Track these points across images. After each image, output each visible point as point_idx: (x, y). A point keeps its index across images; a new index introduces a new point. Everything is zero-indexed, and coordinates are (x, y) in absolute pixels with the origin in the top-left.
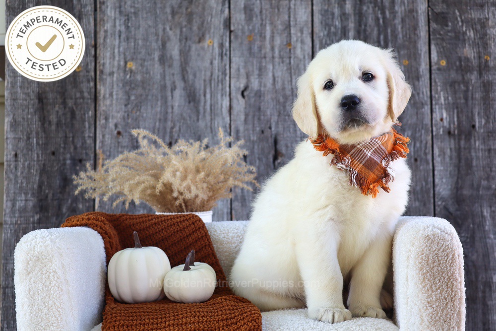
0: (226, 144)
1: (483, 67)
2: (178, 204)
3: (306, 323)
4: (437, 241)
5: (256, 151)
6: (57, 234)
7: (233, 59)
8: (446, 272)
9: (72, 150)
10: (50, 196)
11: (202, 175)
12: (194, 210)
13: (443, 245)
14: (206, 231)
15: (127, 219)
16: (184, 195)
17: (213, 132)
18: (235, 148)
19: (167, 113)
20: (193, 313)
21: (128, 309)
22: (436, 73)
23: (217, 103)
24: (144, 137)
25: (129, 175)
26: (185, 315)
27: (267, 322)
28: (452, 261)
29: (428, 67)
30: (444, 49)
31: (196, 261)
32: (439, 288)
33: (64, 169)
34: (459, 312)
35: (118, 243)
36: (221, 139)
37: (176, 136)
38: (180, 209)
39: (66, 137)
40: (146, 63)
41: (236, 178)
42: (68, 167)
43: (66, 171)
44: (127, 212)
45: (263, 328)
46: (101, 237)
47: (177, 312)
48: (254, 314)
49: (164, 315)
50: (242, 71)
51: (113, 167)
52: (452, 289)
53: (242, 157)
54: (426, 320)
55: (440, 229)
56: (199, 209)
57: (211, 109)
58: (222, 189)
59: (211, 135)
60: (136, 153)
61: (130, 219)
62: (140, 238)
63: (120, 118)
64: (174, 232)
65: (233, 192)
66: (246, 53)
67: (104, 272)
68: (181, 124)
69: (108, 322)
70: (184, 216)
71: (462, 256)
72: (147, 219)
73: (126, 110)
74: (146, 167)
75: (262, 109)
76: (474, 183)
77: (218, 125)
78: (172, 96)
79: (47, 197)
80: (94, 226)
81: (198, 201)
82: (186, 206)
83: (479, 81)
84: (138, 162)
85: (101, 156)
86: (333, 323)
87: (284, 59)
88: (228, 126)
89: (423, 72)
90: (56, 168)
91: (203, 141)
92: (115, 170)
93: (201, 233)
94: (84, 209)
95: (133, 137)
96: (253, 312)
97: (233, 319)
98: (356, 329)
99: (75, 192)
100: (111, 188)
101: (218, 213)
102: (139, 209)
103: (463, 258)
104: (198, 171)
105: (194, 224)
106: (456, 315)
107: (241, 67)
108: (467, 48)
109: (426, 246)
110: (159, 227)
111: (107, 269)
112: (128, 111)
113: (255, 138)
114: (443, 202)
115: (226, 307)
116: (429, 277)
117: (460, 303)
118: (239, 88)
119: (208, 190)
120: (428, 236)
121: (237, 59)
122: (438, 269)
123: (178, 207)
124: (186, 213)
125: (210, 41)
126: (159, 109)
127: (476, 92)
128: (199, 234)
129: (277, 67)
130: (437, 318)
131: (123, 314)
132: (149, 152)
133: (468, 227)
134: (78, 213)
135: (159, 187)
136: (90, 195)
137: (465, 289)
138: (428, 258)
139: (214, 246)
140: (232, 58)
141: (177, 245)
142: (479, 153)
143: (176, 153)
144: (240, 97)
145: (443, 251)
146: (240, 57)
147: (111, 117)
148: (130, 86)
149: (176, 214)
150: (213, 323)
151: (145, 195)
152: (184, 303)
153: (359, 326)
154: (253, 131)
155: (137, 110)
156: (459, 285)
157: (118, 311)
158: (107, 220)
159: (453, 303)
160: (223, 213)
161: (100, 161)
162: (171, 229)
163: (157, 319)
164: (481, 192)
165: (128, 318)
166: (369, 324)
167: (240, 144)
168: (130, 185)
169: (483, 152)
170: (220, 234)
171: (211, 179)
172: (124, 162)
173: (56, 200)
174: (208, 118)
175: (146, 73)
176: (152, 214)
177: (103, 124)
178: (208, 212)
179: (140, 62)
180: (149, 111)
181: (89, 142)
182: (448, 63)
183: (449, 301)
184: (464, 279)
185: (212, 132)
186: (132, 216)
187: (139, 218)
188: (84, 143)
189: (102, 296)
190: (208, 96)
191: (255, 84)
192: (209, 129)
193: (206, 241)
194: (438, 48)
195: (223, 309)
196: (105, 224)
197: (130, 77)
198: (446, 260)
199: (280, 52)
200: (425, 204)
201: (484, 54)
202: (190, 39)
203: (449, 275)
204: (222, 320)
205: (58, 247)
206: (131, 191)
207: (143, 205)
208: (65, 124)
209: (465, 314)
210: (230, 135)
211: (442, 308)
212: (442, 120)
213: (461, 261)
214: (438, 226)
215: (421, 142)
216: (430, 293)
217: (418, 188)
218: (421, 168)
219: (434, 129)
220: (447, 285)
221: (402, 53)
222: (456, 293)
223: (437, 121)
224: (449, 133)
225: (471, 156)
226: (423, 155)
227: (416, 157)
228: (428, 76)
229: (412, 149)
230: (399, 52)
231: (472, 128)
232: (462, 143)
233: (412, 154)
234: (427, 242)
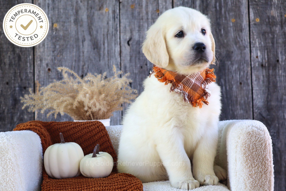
0: (118, 76)
1: (283, 22)
2: (88, 115)
3: (172, 190)
4: (255, 136)
5: (137, 80)
6: (11, 135)
8: (261, 155)
9: (19, 81)
10: (6, 111)
11: (103, 95)
12: (99, 118)
13: (258, 138)
14: (106, 132)
15: (55, 125)
16: (92, 109)
18: (124, 78)
19: (80, 56)
20: (99, 184)
21: (57, 182)
22: (253, 27)
23: (112, 49)
24: (66, 72)
25: (56, 96)
26: (94, 185)
27: (146, 189)
28: (265, 148)
29: (248, 23)
30: (258, 11)
31: (100, 151)
32: (257, 165)
33: (14, 94)
34: (270, 180)
35: (50, 140)
36: (115, 72)
37: (86, 71)
38: (89, 118)
39: (15, 73)
40: (66, 24)
41: (125, 97)
42: (17, 92)
43: (16, 94)
44: (56, 120)
46: (39, 137)
47: (88, 184)
48: (138, 184)
49: (80, 186)
50: (128, 28)
51: (46, 91)
52: (265, 166)
53: (129, 84)
54: (248, 186)
55: (257, 128)
56: (101, 117)
57: (108, 53)
58: (116, 104)
59: (108, 70)
60: (61, 82)
61: (57, 125)
62: (64, 137)
63: (50, 60)
64: (86, 133)
65: (123, 106)
66: (130, 16)
67: (41, 159)
68: (89, 63)
70: (92, 122)
71: (271, 145)
72: (68, 124)
73: (54, 55)
74: (67, 91)
75: (141, 53)
76: (279, 97)
77: (113, 63)
78: (83, 45)
79: (4, 111)
80: (34, 130)
81: (101, 113)
82: (93, 116)
83: (281, 32)
84: (62, 88)
85: (38, 85)
87: (155, 20)
88: (119, 64)
89: (244, 26)
90: (9, 93)
91: (103, 74)
92: (47, 94)
93: (103, 133)
94: (28, 118)
95: (59, 72)
96: (137, 183)
97: (124, 188)
99: (22, 107)
100: (45, 105)
101: (114, 120)
102: (63, 118)
104: (100, 93)
105: (98, 127)
106: (268, 182)
107: (127, 26)
108: (273, 10)
109: (248, 139)
110: (76, 129)
111: (43, 157)
113: (137, 72)
114: (258, 110)
115: (120, 180)
116: (250, 159)
117: (270, 175)
118: (126, 39)
119: (107, 105)
120: (249, 132)
121: (124, 20)
122: (255, 153)
123: (88, 117)
124: (93, 121)
125: (107, 9)
126: (74, 54)
127: (279, 39)
128: (102, 134)
129: (150, 25)
130: (256, 184)
131: (54, 186)
132: (69, 81)
133: (275, 126)
134: (24, 121)
135: (76, 104)
136: (32, 110)
137: (274, 165)
138: (249, 147)
139: (112, 141)
140: (121, 20)
141: (88, 141)
142: (282, 78)
143: (86, 82)
144: (126, 45)
145: (259, 142)
146: (126, 19)
147: (44, 59)
148: (56, 39)
149: (87, 121)
151: (67, 109)
152: (93, 178)
154: (136, 66)
155: (61, 55)
156: (270, 163)
157: (51, 184)
158: (43, 125)
159: (266, 175)
160: (117, 120)
161: (38, 88)
162: (84, 131)
163: (76, 188)
164: (283, 104)
165: (57, 188)
166: (212, 189)
167: (127, 76)
168: (57, 103)
169: (284, 77)
170: (115, 133)
171: (109, 98)
172: (53, 88)
173: (10, 113)
174: (106, 59)
175: (66, 31)
176: (71, 121)
177: (39, 64)
178: (107, 119)
179: (61, 23)
180: (68, 55)
181: (30, 75)
182: (261, 20)
183: (263, 174)
184: (272, 160)
185: (109, 68)
186: (59, 123)
187: (63, 124)
188: (27, 76)
189: (41, 174)
190: (106, 45)
191: (136, 36)
192: (107, 66)
193: (106, 138)
194: (254, 11)
195: (118, 181)
196: (41, 128)
197: (56, 33)
198: (261, 148)
199: (152, 15)
200: (247, 112)
201: (284, 13)
202: (94, 8)
203: (263, 157)
204: (118, 188)
205: (11, 144)
206: (58, 107)
207: (66, 116)
208: (14, 64)
209: (274, 182)
210: (121, 69)
211: (258, 178)
212: (257, 57)
213: (270, 148)
214: (255, 126)
215: (244, 72)
216: (251, 168)
217: (242, 102)
218: (244, 88)
219: (252, 63)
220: (262, 164)
221: (231, 14)
222: (268, 168)
223: (254, 58)
224: (262, 65)
225: (276, 80)
226: (245, 80)
227: (241, 81)
228: (248, 29)
229: (238, 76)
230: (229, 14)
231: (277, 62)
232: (271, 72)
233: (238, 79)
234: (249, 136)
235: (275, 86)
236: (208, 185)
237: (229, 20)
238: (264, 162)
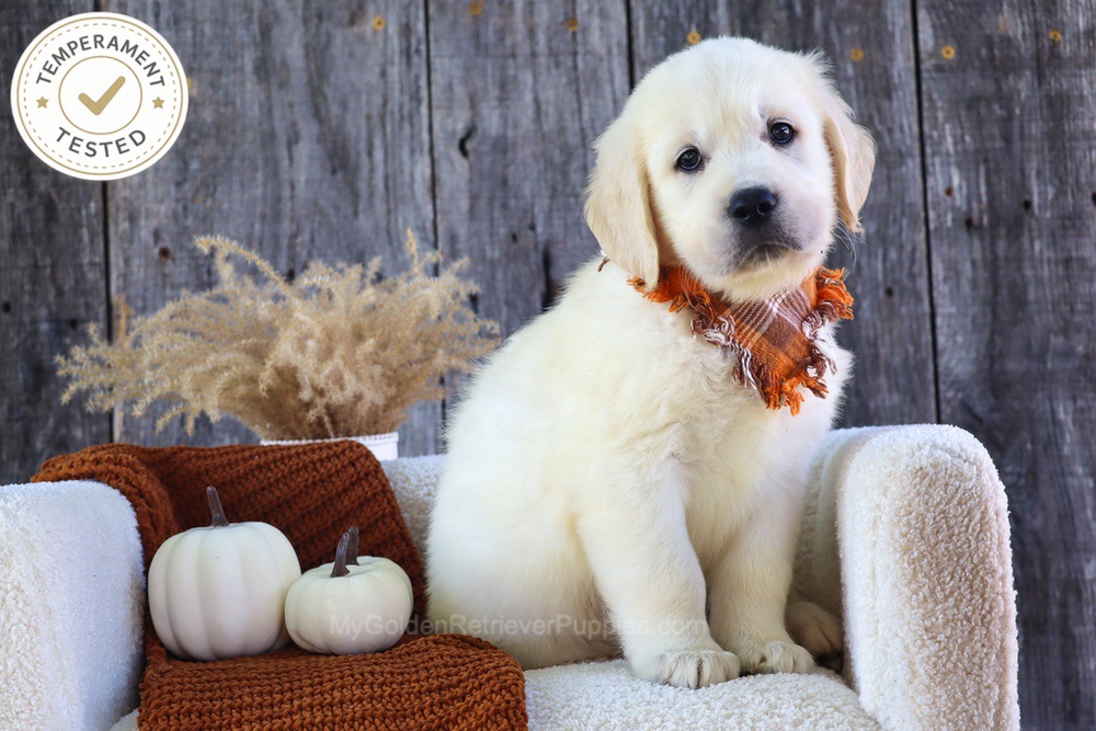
0: (426, 270)
1: (1046, 58)
2: (313, 419)
3: (633, 690)
4: (942, 481)
5: (500, 285)
6: (18, 498)
7: (436, 63)
8: (968, 554)
9: (51, 297)
10: (3, 412)
11: (369, 344)
12: (354, 431)
13: (957, 490)
14: (384, 482)
15: (190, 459)
16: (328, 396)
17: (393, 241)
18: (448, 279)
19: (279, 199)
20: (357, 676)
21: (199, 673)
22: (933, 79)
23: (402, 171)
24: (228, 259)
25: (192, 352)
26: (340, 682)
27: (537, 693)
28: (982, 526)
29: (913, 64)
30: (948, 19)
31: (359, 555)
32: (952, 593)
33: (33, 346)
34: (1002, 651)
35: (171, 517)
36: (413, 257)
37: (303, 254)
38: (319, 430)
39: (36, 266)
40: (224, 80)
41: (452, 351)
42: (43, 339)
43: (38, 349)
45: (528, 708)
46: (128, 503)
47: (318, 677)
48: (507, 672)
49: (288, 685)
50: (459, 90)
51: (152, 333)
52: (982, 596)
53: (466, 299)
54: (921, 671)
55: (950, 451)
56: (364, 428)
57: (387, 188)
58: (420, 378)
59: (388, 249)
60: (209, 299)
61: (198, 457)
62: (223, 502)
63: (166, 217)
64: (307, 487)
65: (446, 385)
66: (466, 45)
67: (139, 587)
68: (316, 225)
69: (153, 704)
70: (329, 447)
71: (1005, 514)
72: (239, 456)
73: (180, 195)
74: (232, 331)
75: (510, 182)
76: (1033, 342)
77: (405, 223)
78: (291, 159)
80: (111, 478)
81: (363, 410)
82: (334, 423)
83: (1037, 94)
84: (213, 320)
85: (122, 310)
86: (698, 686)
87: (561, 58)
88: (429, 225)
89: (900, 76)
90: (15, 344)
91: (370, 264)
92: (156, 342)
93: (371, 485)
94: (87, 440)
95: (201, 262)
96: (504, 669)
97: (455, 687)
98: (753, 699)
100: (150, 384)
101: (413, 439)
102: (219, 435)
103: (1007, 520)
104: (359, 336)
105: (354, 465)
106: (994, 657)
107: (455, 81)
108: (1006, 14)
109: (918, 494)
110: (269, 474)
111: (147, 579)
112: (184, 198)
113: (497, 254)
114: (957, 391)
115: (438, 661)
116: (926, 568)
117: (1004, 627)
118: (454, 132)
119: (386, 381)
120: (921, 469)
121: (446, 61)
122: (947, 549)
123: (315, 426)
124: (333, 440)
125: (378, 19)
126: (259, 191)
127: (1030, 121)
128: (367, 489)
129: (543, 78)
130: (949, 665)
131: (188, 686)
132: (238, 294)
133: (1022, 449)
135: (266, 378)
136: (99, 403)
137: (1016, 592)
138: (924, 523)
139: (405, 515)
140: (432, 59)
141: (314, 517)
142: (1042, 268)
143: (305, 295)
144: (455, 154)
145: (959, 503)
146: (452, 56)
147: (143, 215)
148: (188, 136)
149: (311, 441)
150: (407, 700)
151: (232, 399)
152: (337, 656)
153: (762, 692)
154: (491, 235)
155: (207, 196)
156: (1001, 584)
157: (175, 680)
158: (143, 462)
159: (987, 628)
160: (425, 439)
161: (122, 323)
162: (299, 479)
163: (271, 693)
164: (1049, 365)
165: (200, 695)
166: (786, 688)
167: (460, 269)
168: (195, 375)
169: (1053, 267)
170: (417, 486)
171: (391, 354)
172: (180, 320)
173: (18, 420)
174: (380, 207)
175: (226, 105)
176: (253, 444)
177: (124, 231)
178: (387, 435)
179: (207, 77)
180: (236, 195)
181: (93, 276)
182: (960, 51)
183: (976, 624)
184: (1010, 570)
185: (391, 243)
186: (203, 450)
187: (221, 455)
188: (80, 279)
189: (136, 644)
190: (379, 155)
191: (491, 122)
192: (383, 235)
193: (385, 504)
194: (934, 17)
195: (431, 663)
196: (136, 472)
198: (968, 526)
199: (550, 40)
200: (914, 400)
201: (1048, 26)
202: (330, 18)
203: (976, 561)
204: (430, 691)
205: (22, 529)
206: (198, 390)
207: (230, 426)
208: (32, 234)
210: (436, 246)
211: (959, 641)
212: (949, 192)
213: (1002, 527)
214: (945, 444)
215: (901, 247)
216: (930, 606)
217: (897, 360)
218: (904, 310)
219: (932, 215)
220: (971, 587)
221: (848, 31)
222: (994, 604)
223: (937, 194)
224: (969, 223)
225: (1023, 276)
226: (906, 281)
227: (889, 284)
228: (912, 86)
229: (880, 266)
230: (839, 30)
231: (1023, 210)
232: (1001, 246)
233: (880, 277)
234: (921, 483)
235: (1019, 301)
236: (773, 671)
237: (842, 53)
238: (979, 579)
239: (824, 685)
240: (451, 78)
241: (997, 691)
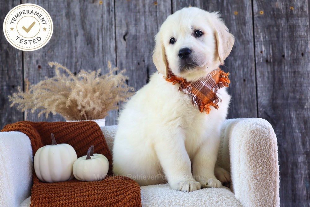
0: (114, 72)
1: (289, 14)
2: (82, 115)
3: (171, 192)
4: (259, 134)
5: (134, 77)
7: (117, 14)
8: (266, 155)
9: (7, 79)
11: (97, 94)
12: (93, 118)
13: (263, 136)
14: (101, 132)
15: (46, 126)
16: (86, 108)
17: (104, 64)
18: (120, 75)
19: (72, 52)
21: (48, 186)
22: (257, 20)
23: (107, 45)
25: (47, 95)
26: (88, 189)
27: (144, 193)
28: (270, 147)
29: (251, 16)
30: (262, 3)
31: (95, 153)
32: (261, 166)
34: (275, 182)
35: (41, 142)
36: (110, 69)
37: (79, 68)
39: (3, 70)
40: (57, 18)
41: (121, 96)
42: (5, 91)
43: (3, 94)
44: (47, 121)
45: (141, 197)
46: (28, 138)
47: (82, 188)
48: (135, 187)
49: (73, 190)
50: (124, 22)
51: (36, 89)
52: (270, 166)
53: (125, 81)
54: (252, 188)
55: (261, 126)
56: (96, 117)
57: (103, 49)
58: (111, 103)
59: (103, 67)
60: (53, 80)
61: (49, 125)
62: (56, 138)
63: (40, 57)
64: (79, 134)
65: (119, 105)
66: (126, 9)
67: (31, 162)
68: (82, 60)
69: (35, 195)
70: (86, 122)
71: (276, 143)
72: (60, 125)
73: (44, 51)
74: (59, 89)
75: (138, 48)
76: (285, 95)
77: (108, 58)
78: (76, 41)
80: (24, 131)
81: (95, 112)
82: (87, 116)
83: (287, 25)
84: (53, 86)
85: (27, 83)
86: (189, 192)
87: (153, 13)
88: (115, 60)
89: (248, 19)
91: (98, 71)
92: (37, 92)
94: (17, 119)
95: (50, 69)
97: (121, 191)
98: (205, 195)
100: (36, 104)
101: (109, 121)
102: (55, 119)
103: (277, 145)
104: (94, 91)
105: (93, 128)
106: (273, 184)
107: (123, 19)
108: (278, 2)
109: (252, 138)
110: (69, 130)
111: (34, 159)
112: (45, 51)
113: (134, 68)
114: (263, 108)
115: (116, 184)
116: (254, 159)
117: (276, 175)
118: (122, 34)
119: (102, 104)
120: (253, 130)
121: (120, 13)
122: (260, 153)
123: (82, 117)
124: (87, 121)
125: (101, 1)
126: (66, 50)
127: (284, 32)
128: (96, 134)
129: (147, 19)
130: (260, 186)
131: (45, 190)
132: (61, 79)
133: (281, 125)
134: (12, 122)
135: (68, 103)
136: (21, 108)
137: (279, 166)
138: (253, 146)
139: (107, 142)
141: (81, 142)
142: (287, 74)
143: (79, 79)
144: (122, 40)
145: (264, 140)
146: (121, 12)
147: (33, 56)
149: (80, 121)
150: (107, 194)
151: (59, 108)
152: (87, 182)
153: (207, 193)
154: (132, 63)
155: (52, 51)
156: (275, 163)
157: (41, 188)
158: (33, 126)
159: (271, 176)
160: (113, 120)
161: (27, 87)
163: (68, 192)
164: (289, 101)
165: (48, 193)
166: (214, 192)
167: (123, 72)
168: (48, 101)
169: (290, 74)
170: (110, 134)
171: (104, 97)
172: (44, 86)
174: (101, 55)
176: (64, 121)
177: (28, 61)
178: (102, 119)
180: (60, 51)
181: (19, 73)
182: (265, 12)
183: (268, 175)
184: (278, 159)
186: (50, 123)
187: (55, 125)
188: (15, 74)
189: (30, 178)
190: (100, 40)
191: (133, 31)
192: (102, 63)
193: (101, 139)
194: (258, 3)
195: (114, 184)
196: (31, 129)
198: (266, 147)
199: (149, 8)
200: (251, 111)
201: (290, 6)
202: (87, 1)
203: (268, 156)
204: (113, 192)
206: (49, 106)
207: (58, 116)
208: (2, 61)
209: (279, 183)
210: (116, 66)
211: (263, 179)
212: (261, 52)
213: (276, 147)
214: (260, 124)
215: (248, 68)
216: (255, 169)
217: (246, 100)
218: (248, 85)
219: (257, 58)
220: (266, 164)
221: (233, 6)
222: (273, 169)
223: (258, 53)
224: (267, 61)
225: (282, 76)
226: (249, 77)
227: (244, 78)
228: (252, 22)
229: (242, 73)
230: (231, 6)
231: (282, 57)
232: (276, 67)
233: (242, 76)
234: (253, 135)
235: (281, 83)
236: (210, 187)
237: (232, 13)
238: (269, 162)
239: (225, 191)
240: (121, 18)
241: (274, 193)
